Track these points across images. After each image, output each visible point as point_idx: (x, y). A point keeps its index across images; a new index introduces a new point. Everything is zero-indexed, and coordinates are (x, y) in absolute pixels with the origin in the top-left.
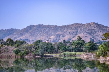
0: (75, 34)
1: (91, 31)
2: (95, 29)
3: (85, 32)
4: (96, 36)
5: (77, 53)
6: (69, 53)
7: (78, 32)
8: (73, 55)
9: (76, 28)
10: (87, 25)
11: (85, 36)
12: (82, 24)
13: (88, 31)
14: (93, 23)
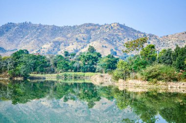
0: (86, 41)
1: (112, 37)
2: (120, 34)
3: (103, 38)
4: (121, 47)
5: (87, 74)
6: (73, 74)
7: (91, 38)
8: (79, 78)
9: (88, 32)
10: (107, 27)
11: (103, 46)
12: (98, 25)
13: (108, 37)
14: (116, 25)
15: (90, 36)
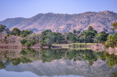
0: (87, 23)
1: (104, 20)
3: (98, 21)
4: (110, 26)
5: (88, 44)
6: (79, 44)
7: (90, 21)
8: (83, 46)
9: (88, 17)
12: (94, 12)
14: (107, 12)
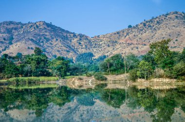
0: (7, 42)
1: (39, 38)
2: (47, 34)
7: (13, 39)
9: (9, 31)
10: (31, 26)
11: (29, 48)
13: (34, 37)
14: (42, 23)
15: (12, 36)
